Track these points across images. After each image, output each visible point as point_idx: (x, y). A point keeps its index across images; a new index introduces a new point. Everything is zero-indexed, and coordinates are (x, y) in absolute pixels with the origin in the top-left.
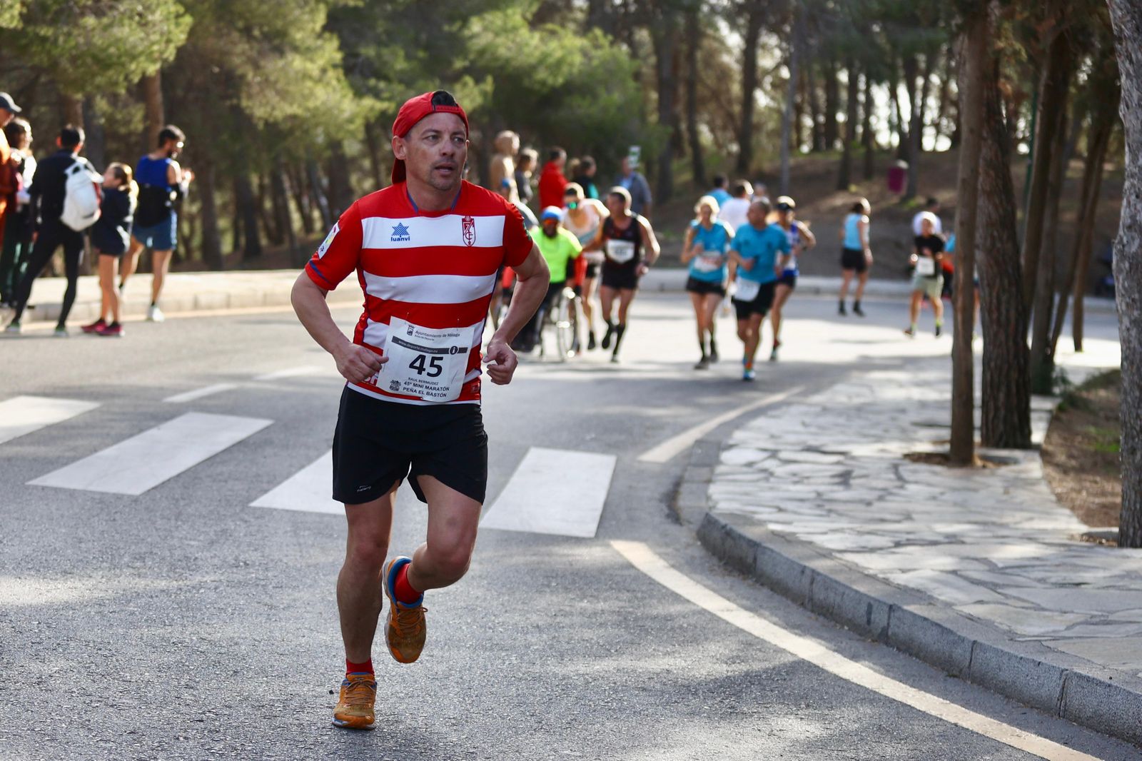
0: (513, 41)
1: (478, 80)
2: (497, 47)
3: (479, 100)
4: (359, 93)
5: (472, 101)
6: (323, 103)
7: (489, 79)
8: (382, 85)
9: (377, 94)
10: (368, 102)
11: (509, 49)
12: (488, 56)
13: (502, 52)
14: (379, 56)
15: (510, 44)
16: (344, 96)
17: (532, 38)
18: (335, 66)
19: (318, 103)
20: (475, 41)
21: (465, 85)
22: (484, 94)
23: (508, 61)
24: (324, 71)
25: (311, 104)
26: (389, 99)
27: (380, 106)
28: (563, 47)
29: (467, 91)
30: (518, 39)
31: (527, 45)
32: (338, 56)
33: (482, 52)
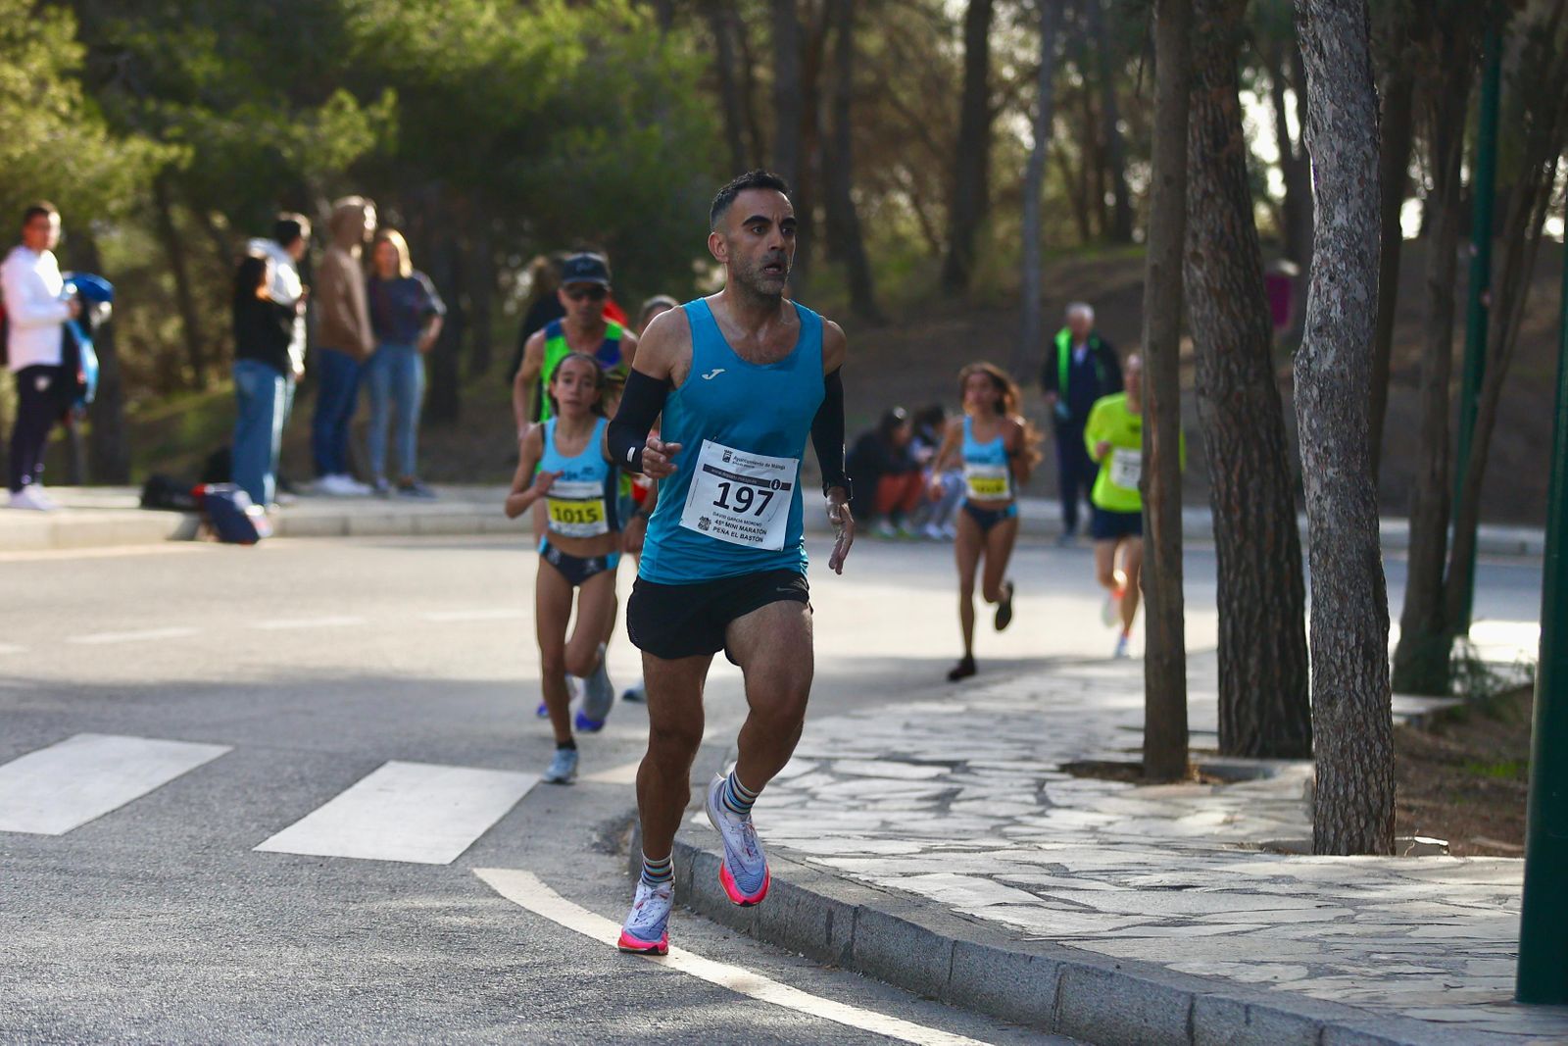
0: (441, 17)
1: (367, 99)
2: (407, 30)
3: (369, 139)
4: (119, 131)
5: (354, 141)
6: (44, 150)
7: (390, 97)
8: (171, 109)
9: (156, 131)
10: (137, 145)
11: (433, 34)
12: (388, 48)
13: (422, 41)
14: (165, 50)
15: (435, 24)
16: (87, 135)
17: (482, 9)
18: (64, 74)
19: (32, 147)
20: (363, 18)
21: (340, 107)
22: (378, 126)
23: (432, 57)
24: (41, 83)
25: (17, 152)
26: (181, 141)
27: (163, 153)
28: (545, 30)
29: (343, 121)
30: (450, 14)
31: (471, 25)
32: (75, 53)
33: (379, 39)
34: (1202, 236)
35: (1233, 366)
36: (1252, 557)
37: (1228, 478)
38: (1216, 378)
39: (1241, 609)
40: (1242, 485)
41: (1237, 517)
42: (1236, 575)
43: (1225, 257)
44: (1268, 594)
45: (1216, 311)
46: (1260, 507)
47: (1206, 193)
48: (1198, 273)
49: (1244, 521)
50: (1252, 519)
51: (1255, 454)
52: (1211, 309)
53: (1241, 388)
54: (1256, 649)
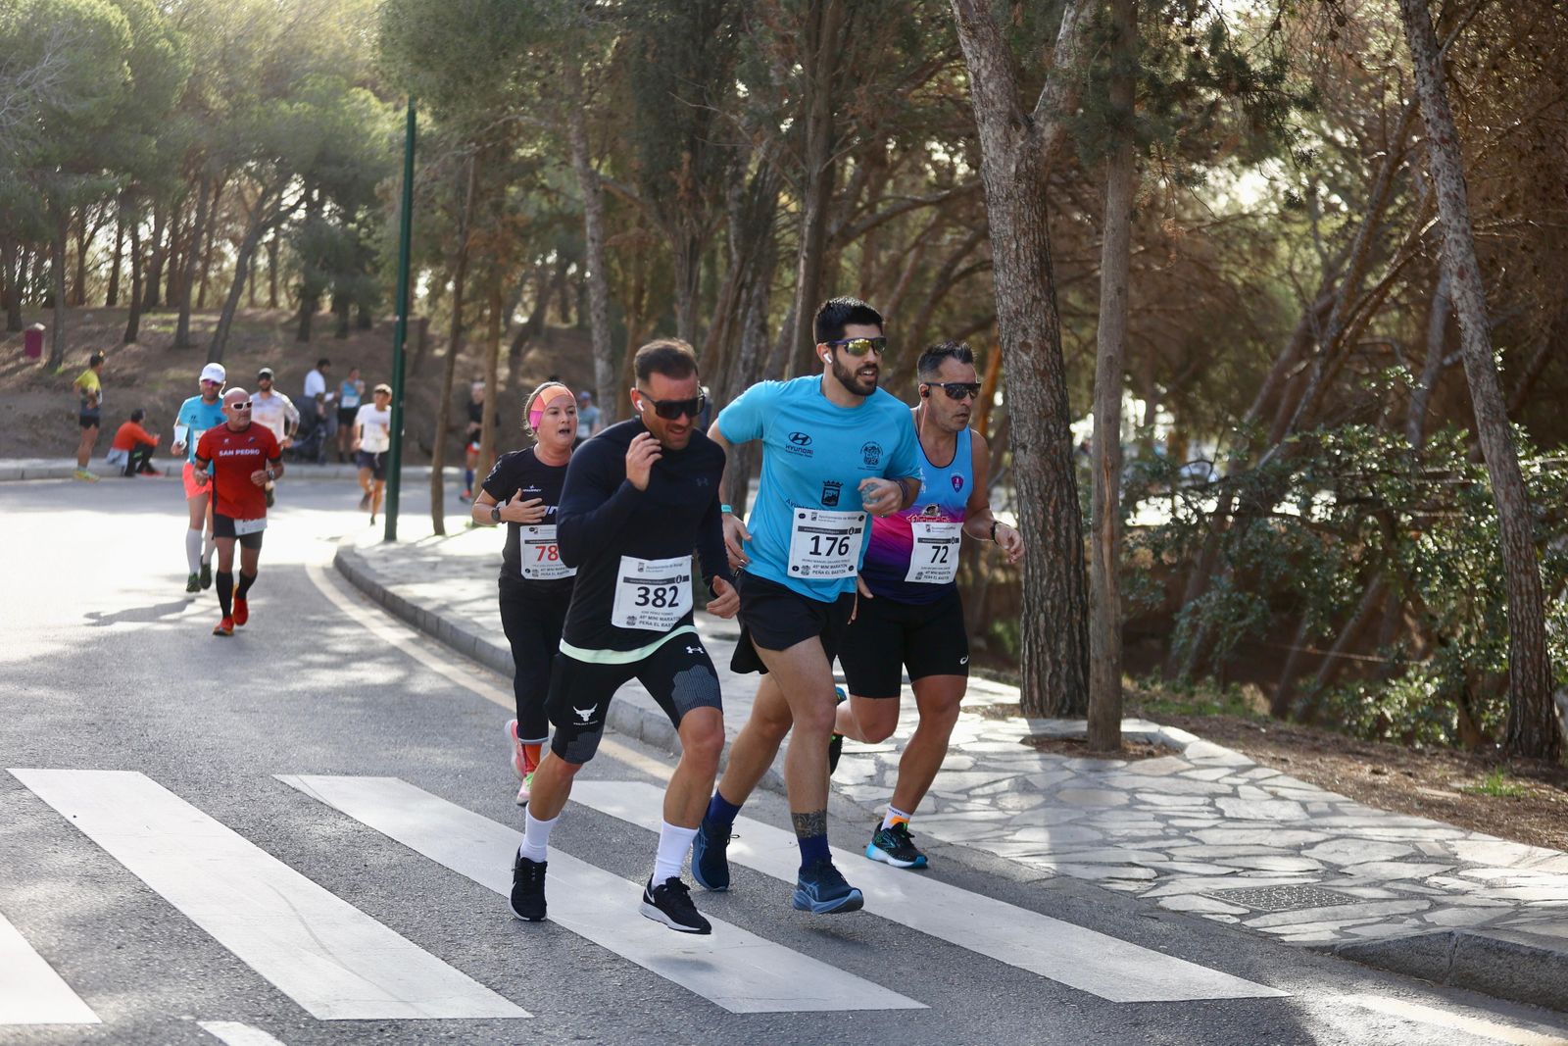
34: (1032, 331)
35: (1051, 427)
36: (1062, 569)
37: (1045, 510)
38: (1038, 436)
39: (1053, 607)
40: (1056, 514)
41: (1051, 539)
42: (1049, 581)
43: (1048, 345)
44: (1072, 594)
45: (1039, 387)
46: (1068, 530)
47: (1034, 298)
48: (1025, 358)
49: (1056, 541)
50: (1062, 540)
51: (1065, 492)
52: (1035, 385)
53: (1056, 443)
54: (1065, 636)
